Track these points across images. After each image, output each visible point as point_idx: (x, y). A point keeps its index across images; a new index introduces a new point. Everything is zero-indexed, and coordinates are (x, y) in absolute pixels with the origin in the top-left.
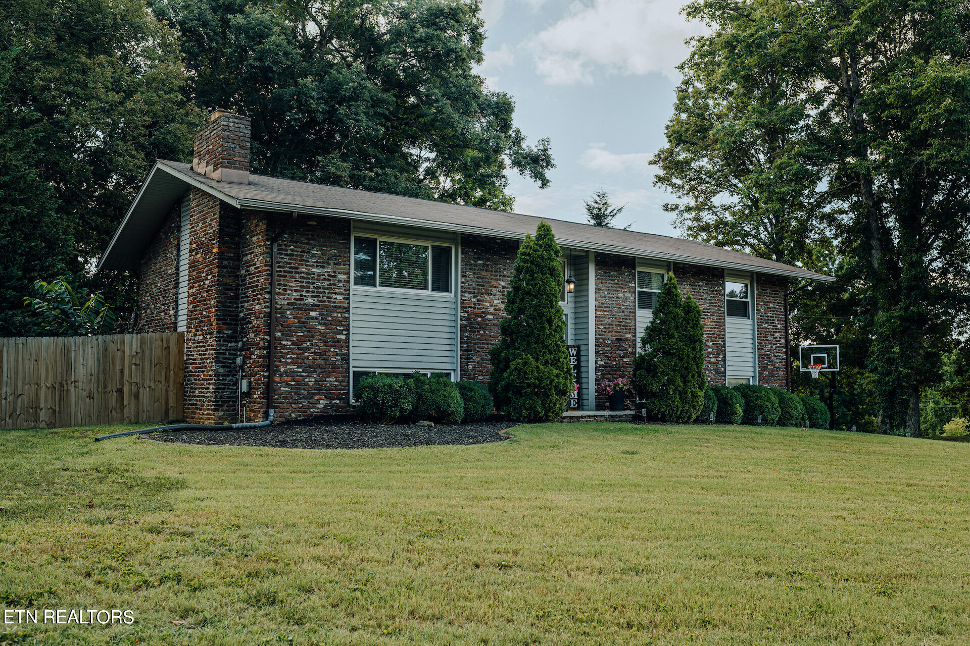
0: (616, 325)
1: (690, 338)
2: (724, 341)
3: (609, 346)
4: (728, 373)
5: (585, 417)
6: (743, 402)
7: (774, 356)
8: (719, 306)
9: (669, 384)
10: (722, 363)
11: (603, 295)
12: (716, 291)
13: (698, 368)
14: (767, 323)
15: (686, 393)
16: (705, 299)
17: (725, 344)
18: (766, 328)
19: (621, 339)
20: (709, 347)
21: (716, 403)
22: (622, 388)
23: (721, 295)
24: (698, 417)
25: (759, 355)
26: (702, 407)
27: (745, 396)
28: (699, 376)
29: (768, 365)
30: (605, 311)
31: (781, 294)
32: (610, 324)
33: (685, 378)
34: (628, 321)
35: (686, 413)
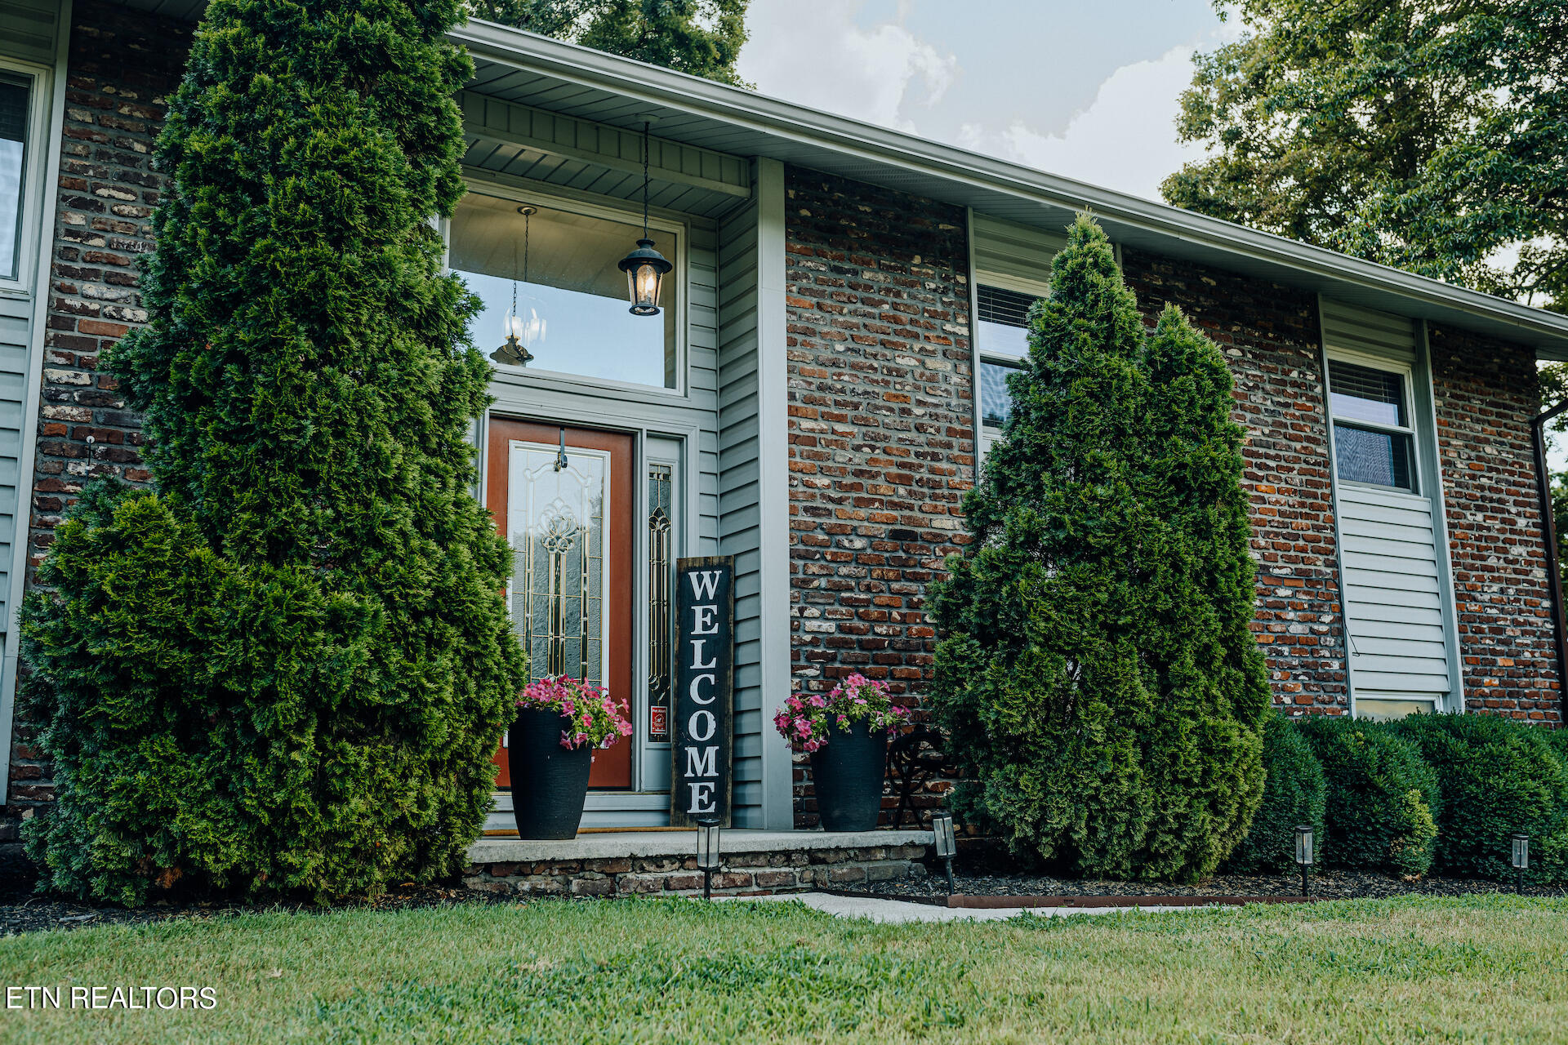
0: (890, 479)
1: (1179, 483)
2: (1335, 564)
3: (857, 558)
4: (1356, 680)
5: (658, 861)
6: (1431, 778)
7: (1516, 623)
8: (1308, 439)
9: (1088, 693)
10: (1331, 641)
11: (826, 355)
12: (1294, 384)
13: (1225, 620)
14: (1479, 508)
15: (1171, 735)
16: (1256, 410)
17: (1337, 575)
18: (1480, 528)
19: (913, 536)
20: (1280, 580)
21: (1322, 785)
22: (866, 720)
23: (1313, 399)
24: (1240, 852)
25: (1461, 618)
26: (1254, 804)
27: (1435, 755)
28: (1234, 659)
29: (1494, 652)
30: (841, 419)
31: (1520, 418)
32: (859, 473)
33: (1163, 668)
34: (944, 465)
35: (1178, 834)
